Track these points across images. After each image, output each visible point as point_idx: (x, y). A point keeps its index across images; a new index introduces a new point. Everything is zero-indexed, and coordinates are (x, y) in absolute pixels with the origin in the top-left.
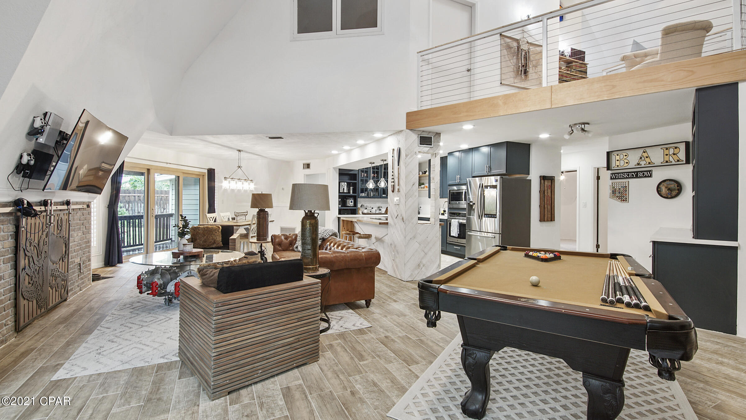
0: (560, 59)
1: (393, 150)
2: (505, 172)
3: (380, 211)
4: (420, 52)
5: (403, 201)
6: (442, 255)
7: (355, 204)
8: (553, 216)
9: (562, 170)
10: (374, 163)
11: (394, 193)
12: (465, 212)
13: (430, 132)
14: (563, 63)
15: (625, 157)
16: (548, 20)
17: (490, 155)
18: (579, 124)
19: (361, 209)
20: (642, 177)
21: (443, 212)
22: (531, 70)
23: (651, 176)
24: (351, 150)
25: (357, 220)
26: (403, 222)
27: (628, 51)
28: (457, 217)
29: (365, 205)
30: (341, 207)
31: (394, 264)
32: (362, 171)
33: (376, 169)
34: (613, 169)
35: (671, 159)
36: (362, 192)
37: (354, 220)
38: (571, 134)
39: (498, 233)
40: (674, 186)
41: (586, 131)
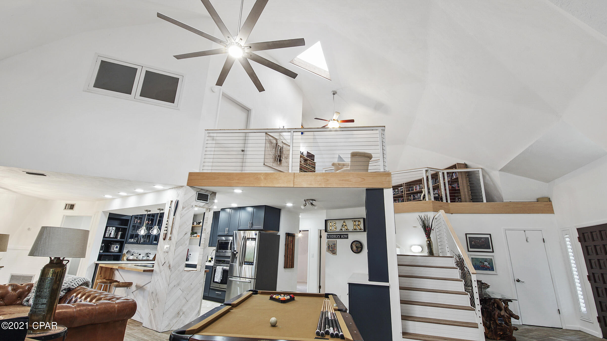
0: (301, 157)
1: (172, 201)
2: (262, 228)
3: (148, 258)
4: (207, 130)
5: (173, 249)
6: (203, 301)
7: (121, 250)
8: (293, 264)
9: (300, 230)
10: (150, 211)
11: (165, 241)
12: (229, 260)
13: (207, 191)
14: (302, 159)
15: (335, 224)
16: (294, 133)
17: (253, 214)
18: (310, 200)
19: (127, 255)
20: (343, 238)
21: (210, 259)
22: (283, 160)
23: (347, 238)
24: (127, 197)
25: (119, 267)
26: (169, 270)
27: (336, 161)
28: (222, 264)
29: (132, 251)
30: (103, 252)
31: (151, 313)
32: (136, 217)
33: (152, 216)
34: (328, 231)
35: (357, 228)
36: (132, 237)
37: (115, 267)
38: (305, 205)
39: (254, 278)
40: (359, 245)
41: (313, 205)
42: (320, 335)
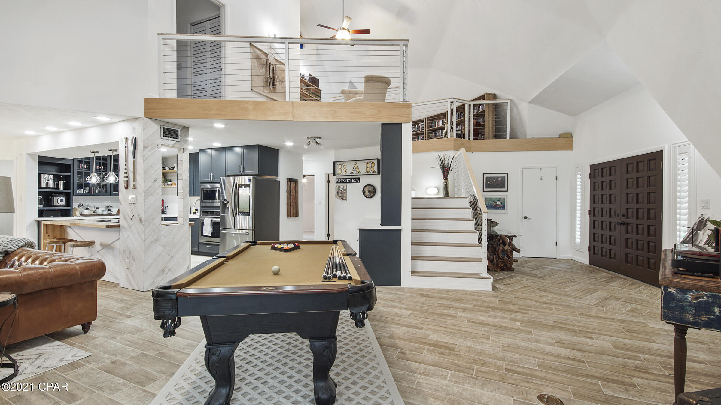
0: (301, 80)
1: (127, 139)
2: (257, 173)
3: (110, 212)
4: (161, 34)
5: (141, 199)
6: (193, 256)
7: (69, 203)
8: (297, 212)
9: (304, 174)
10: (98, 152)
11: (128, 190)
12: (219, 211)
13: (175, 125)
14: (303, 84)
15: (345, 167)
16: (290, 44)
17: (243, 156)
18: (315, 137)
19: (79, 209)
20: (354, 182)
21: (195, 211)
22: (278, 84)
23: (359, 182)
24: (58, 133)
25: (70, 224)
26: (141, 224)
28: (210, 215)
29: (86, 204)
30: (44, 206)
31: (128, 273)
32: (80, 161)
33: (103, 159)
34: (337, 175)
35: (370, 171)
36: (80, 186)
37: (64, 224)
38: (309, 144)
39: (252, 229)
40: (371, 189)
41: (319, 144)
42: (327, 279)
